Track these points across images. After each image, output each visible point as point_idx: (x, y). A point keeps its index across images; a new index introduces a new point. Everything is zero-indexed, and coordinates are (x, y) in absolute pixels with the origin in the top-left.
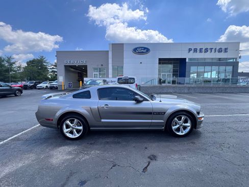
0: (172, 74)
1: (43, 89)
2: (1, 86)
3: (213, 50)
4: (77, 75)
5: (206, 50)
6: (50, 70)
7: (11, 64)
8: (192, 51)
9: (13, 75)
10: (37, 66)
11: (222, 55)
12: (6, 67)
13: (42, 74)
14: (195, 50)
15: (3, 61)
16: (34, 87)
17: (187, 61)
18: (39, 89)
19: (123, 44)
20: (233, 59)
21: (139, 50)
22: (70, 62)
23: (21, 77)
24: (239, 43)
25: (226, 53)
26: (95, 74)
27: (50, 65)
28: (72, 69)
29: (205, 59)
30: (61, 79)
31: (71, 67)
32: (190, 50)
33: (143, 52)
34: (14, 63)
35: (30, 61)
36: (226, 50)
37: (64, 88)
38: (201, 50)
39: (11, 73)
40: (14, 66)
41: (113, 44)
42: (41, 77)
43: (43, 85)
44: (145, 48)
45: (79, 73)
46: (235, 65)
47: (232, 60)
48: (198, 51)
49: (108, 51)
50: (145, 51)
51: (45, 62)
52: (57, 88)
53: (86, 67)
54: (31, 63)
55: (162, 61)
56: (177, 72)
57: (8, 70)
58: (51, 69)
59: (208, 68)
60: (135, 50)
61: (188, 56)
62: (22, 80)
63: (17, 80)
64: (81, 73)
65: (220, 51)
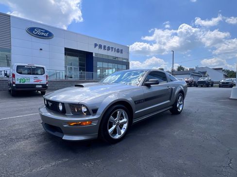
0: (78, 67)
3: (113, 49)
5: (109, 49)
8: (98, 47)
14: (100, 47)
21: (38, 32)
32: (96, 45)
33: (43, 36)
36: (122, 52)
47: (125, 61)
48: (103, 48)
50: (46, 35)
55: (69, 52)
56: (84, 66)
59: (110, 65)
60: (31, 30)
65: (118, 51)
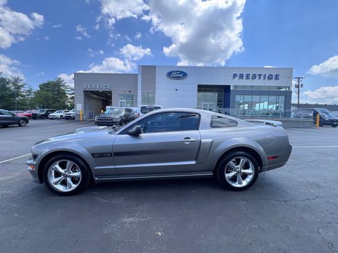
0: (216, 104)
1: (57, 118)
2: (2, 114)
4: (101, 103)
5: (254, 77)
6: (69, 96)
7: (19, 88)
8: (238, 77)
9: (21, 102)
10: (53, 91)
11: (273, 83)
12: (11, 91)
13: (59, 101)
14: (241, 76)
15: (8, 83)
16: (45, 117)
17: (232, 88)
18: (52, 119)
19: (155, 67)
20: (286, 87)
21: (175, 75)
22: (91, 86)
23: (31, 104)
24: (292, 69)
25: (277, 81)
26: (121, 102)
27: (69, 90)
28: (95, 96)
29: (253, 86)
30: (79, 107)
31: (93, 92)
32: (235, 76)
33: (179, 77)
34: (22, 86)
35: (44, 84)
36: (277, 77)
37: (83, 118)
38: (248, 76)
39: (17, 99)
40: (22, 89)
41: (143, 67)
42: (57, 104)
43: (57, 114)
44: (181, 72)
45: (103, 100)
46: (288, 95)
47: (284, 89)
48: (244, 77)
49: (137, 75)
50: (181, 75)
51: (63, 86)
52: (74, 118)
53: (110, 92)
54: (45, 87)
55: (202, 88)
56: (222, 102)
57: (14, 95)
58: (71, 94)
60: (169, 74)
61: (233, 83)
62: (33, 108)
63: (25, 107)
64: (105, 100)
65: (270, 77)
